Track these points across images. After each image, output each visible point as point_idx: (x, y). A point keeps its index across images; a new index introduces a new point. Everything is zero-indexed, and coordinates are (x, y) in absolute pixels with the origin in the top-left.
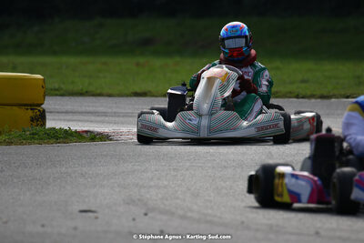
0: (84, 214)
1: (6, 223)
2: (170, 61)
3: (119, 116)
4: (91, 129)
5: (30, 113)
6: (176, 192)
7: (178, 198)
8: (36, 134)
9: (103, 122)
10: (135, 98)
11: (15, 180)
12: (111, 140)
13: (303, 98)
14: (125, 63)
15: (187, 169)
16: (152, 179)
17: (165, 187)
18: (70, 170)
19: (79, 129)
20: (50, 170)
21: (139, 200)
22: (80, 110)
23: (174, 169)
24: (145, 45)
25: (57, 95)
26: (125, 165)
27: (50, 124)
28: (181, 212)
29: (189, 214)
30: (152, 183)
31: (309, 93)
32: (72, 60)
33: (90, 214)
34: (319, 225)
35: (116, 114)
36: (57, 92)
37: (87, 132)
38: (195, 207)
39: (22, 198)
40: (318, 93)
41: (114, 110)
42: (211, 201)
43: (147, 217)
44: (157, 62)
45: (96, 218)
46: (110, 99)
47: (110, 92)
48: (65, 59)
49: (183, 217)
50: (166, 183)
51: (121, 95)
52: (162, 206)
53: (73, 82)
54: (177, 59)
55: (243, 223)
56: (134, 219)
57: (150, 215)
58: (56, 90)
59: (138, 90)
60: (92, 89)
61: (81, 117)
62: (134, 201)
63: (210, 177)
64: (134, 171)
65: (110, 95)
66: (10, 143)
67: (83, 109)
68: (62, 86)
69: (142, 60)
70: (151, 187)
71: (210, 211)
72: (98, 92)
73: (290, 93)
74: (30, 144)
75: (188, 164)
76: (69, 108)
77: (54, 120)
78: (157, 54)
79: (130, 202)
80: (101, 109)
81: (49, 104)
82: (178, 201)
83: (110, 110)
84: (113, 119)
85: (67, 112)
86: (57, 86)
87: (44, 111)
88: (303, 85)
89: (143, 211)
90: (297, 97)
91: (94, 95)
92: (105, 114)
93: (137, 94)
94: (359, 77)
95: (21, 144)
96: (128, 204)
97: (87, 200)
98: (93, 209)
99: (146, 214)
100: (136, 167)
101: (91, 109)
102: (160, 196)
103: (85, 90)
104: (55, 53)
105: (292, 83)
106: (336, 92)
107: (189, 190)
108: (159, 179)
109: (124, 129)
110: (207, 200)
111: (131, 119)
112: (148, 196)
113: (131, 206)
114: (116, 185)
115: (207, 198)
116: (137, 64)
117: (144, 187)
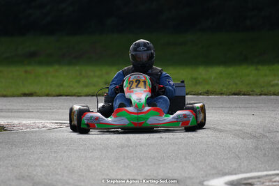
2: (51, 69)
3: (12, 112)
6: (56, 169)
7: (57, 174)
10: (24, 98)
12: (6, 130)
14: (17, 71)
15: (65, 152)
16: (38, 160)
17: (48, 166)
21: (27, 176)
23: (55, 152)
24: (32, 57)
26: (17, 150)
30: (38, 163)
35: (9, 111)
38: (71, 181)
41: (8, 107)
42: (83, 176)
44: (41, 70)
46: (5, 98)
47: (5, 93)
50: (48, 162)
51: (13, 96)
52: (46, 181)
54: (56, 67)
59: (27, 92)
62: (24, 177)
63: (82, 157)
64: (24, 153)
69: (29, 68)
70: (36, 166)
71: (82, 184)
75: (66, 148)
78: (40, 63)
79: (21, 178)
82: (58, 176)
83: (4, 108)
84: (8, 114)
93: (25, 95)
94: (195, 79)
96: (19, 179)
100: (25, 151)
102: (44, 173)
107: (66, 167)
108: (42, 160)
109: (16, 122)
110: (80, 175)
111: (21, 114)
112: (35, 173)
113: (22, 181)
114: (9, 165)
115: (80, 173)
116: (26, 72)
117: (31, 166)
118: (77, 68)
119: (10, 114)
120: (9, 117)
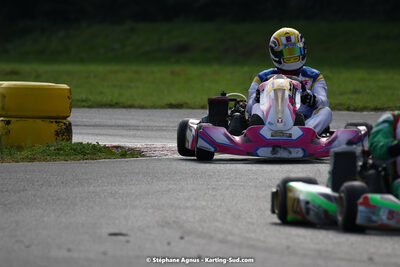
0: (114, 238)
1: (28, 247)
2: (208, 70)
3: (152, 130)
4: (122, 144)
5: (55, 127)
6: (216, 213)
7: (217, 220)
8: (61, 150)
9: (134, 136)
10: (169, 110)
11: (38, 200)
12: (144, 156)
13: (355, 110)
15: (227, 189)
16: (189, 199)
17: (203, 208)
18: (98, 189)
19: (108, 144)
20: (76, 189)
21: (174, 222)
22: (109, 123)
23: (213, 189)
24: (181, 52)
25: (84, 107)
26: (160, 184)
27: (76, 139)
28: (220, 236)
29: (230, 238)
30: (189, 204)
31: (361, 105)
32: (101, 69)
33: (120, 238)
34: (372, 250)
35: (148, 128)
36: (84, 104)
37: (117, 147)
38: (236, 231)
39: (46, 219)
40: (371, 105)
41: (148, 123)
42: (253, 224)
43: (183, 241)
44: (194, 71)
45: (128, 242)
46: (143, 111)
47: (142, 103)
48: (93, 68)
49: (223, 241)
50: (204, 203)
51: (154, 107)
52: (200, 229)
53: (101, 93)
54: (216, 67)
55: (288, 247)
56: (169, 244)
57: (186, 238)
58: (83, 101)
59: (174, 102)
60: (122, 100)
61: (111, 131)
62: (168, 223)
63: (252, 197)
64: (169, 191)
65: (142, 107)
66: (32, 160)
67: (113, 122)
68: (90, 97)
69: (177, 68)
70: (187, 208)
71: (253, 235)
72: (130, 103)
73: (341, 104)
74: (54, 160)
75: (228, 183)
76: (97, 120)
77: (81, 134)
78: (193, 61)
79: (165, 224)
80: (133, 122)
81: (76, 116)
82: (217, 224)
83: (142, 124)
84: (146, 133)
85: (95, 126)
86: (84, 97)
87: (70, 124)
88: (354, 96)
89: (179, 234)
90: (348, 109)
91: (124, 107)
92: (137, 128)
93: (172, 106)
95: (45, 160)
96: (163, 226)
97: (117, 222)
98: (124, 232)
99: (182, 238)
100: (170, 187)
101: (121, 122)
102: (197, 218)
103: (115, 101)
104: (82, 61)
105: (342, 94)
106: (391, 104)
107: (229, 211)
108: (196, 199)
109: (158, 144)
110: (249, 223)
111: (165, 133)
112: (184, 218)
113: (166, 229)
114: (149, 205)
115: (249, 220)
116: (173, 73)
117: (180, 208)
118: (246, 69)
119: (149, 133)
120: (148, 137)
